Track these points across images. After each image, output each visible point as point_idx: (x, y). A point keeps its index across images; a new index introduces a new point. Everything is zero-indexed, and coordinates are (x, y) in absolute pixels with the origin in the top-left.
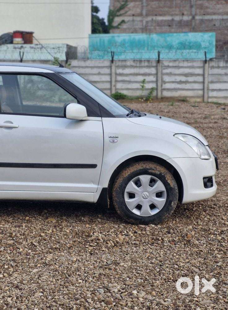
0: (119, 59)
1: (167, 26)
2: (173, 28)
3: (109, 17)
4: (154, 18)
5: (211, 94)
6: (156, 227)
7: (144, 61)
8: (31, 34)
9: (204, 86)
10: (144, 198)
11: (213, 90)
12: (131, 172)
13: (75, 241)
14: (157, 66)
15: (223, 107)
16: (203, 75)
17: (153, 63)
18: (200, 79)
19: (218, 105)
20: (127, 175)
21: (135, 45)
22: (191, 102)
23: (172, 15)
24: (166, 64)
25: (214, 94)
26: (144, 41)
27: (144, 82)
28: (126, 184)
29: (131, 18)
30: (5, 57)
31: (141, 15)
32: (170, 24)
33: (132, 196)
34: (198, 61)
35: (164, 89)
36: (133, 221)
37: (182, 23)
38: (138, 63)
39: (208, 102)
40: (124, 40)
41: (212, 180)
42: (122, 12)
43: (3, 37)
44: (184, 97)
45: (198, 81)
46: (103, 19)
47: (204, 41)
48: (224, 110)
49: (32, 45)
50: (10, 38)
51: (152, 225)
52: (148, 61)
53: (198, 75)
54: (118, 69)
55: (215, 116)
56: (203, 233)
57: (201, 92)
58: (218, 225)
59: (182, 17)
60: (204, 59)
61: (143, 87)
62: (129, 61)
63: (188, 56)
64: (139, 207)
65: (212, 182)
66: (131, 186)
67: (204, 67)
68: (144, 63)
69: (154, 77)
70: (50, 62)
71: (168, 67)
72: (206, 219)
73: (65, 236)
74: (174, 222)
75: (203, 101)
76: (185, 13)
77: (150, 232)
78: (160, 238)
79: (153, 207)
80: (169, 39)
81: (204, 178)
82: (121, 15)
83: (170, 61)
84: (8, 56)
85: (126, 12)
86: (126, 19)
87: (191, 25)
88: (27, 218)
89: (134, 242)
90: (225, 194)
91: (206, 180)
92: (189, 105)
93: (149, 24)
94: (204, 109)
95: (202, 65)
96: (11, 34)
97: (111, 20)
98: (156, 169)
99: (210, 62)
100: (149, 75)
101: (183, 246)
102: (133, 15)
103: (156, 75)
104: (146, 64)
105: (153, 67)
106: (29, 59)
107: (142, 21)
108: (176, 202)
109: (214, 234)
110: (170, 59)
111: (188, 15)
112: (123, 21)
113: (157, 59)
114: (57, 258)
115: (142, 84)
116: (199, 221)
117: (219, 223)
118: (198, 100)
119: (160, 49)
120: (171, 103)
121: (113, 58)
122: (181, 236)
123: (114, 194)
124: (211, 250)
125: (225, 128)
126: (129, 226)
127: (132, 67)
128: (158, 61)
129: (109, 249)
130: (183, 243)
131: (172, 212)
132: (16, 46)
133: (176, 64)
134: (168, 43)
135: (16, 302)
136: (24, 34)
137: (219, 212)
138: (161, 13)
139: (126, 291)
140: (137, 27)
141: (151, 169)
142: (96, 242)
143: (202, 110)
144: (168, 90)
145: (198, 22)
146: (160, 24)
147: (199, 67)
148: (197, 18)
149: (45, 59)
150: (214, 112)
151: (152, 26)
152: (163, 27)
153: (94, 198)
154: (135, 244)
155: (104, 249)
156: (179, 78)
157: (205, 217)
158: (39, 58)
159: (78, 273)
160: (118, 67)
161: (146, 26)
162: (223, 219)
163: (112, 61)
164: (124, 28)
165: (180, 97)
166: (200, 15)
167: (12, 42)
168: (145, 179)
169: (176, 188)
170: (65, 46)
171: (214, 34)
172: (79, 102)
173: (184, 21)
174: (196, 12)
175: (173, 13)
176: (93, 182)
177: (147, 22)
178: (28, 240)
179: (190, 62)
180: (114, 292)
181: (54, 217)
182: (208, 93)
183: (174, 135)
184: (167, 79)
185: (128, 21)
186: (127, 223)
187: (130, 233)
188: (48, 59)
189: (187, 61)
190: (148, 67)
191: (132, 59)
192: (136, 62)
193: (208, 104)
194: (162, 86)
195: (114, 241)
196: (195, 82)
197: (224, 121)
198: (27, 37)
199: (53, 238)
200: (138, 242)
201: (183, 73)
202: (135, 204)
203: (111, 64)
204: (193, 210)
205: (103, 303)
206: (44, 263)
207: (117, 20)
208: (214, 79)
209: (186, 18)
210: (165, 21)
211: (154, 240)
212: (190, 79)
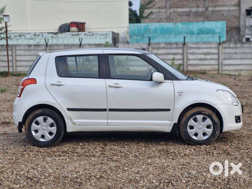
0: (154, 43)
1: (186, 16)
2: (190, 17)
3: (140, 9)
4: (176, 10)
5: (225, 68)
6: (207, 147)
7: (174, 44)
8: (83, 24)
9: (219, 62)
10: (199, 129)
11: (226, 65)
12: (191, 113)
13: (161, 154)
14: (183, 48)
15: (234, 77)
16: (218, 54)
17: (180, 45)
18: (216, 57)
19: (230, 76)
20: (189, 115)
21: (164, 32)
22: (210, 75)
23: (190, 7)
24: (190, 46)
25: (227, 68)
26: (171, 28)
27: (173, 59)
28: (188, 120)
29: (157, 10)
30: (68, 42)
31: (165, 7)
32: (188, 14)
33: (192, 128)
34: (214, 43)
35: (189, 65)
36: (193, 143)
37: (198, 13)
38: (169, 45)
39: (222, 74)
40: (156, 28)
41: (240, 118)
42: (150, 5)
43: (62, 27)
44: (204, 70)
45: (214, 58)
46: (135, 11)
47: (217, 28)
48: (235, 80)
49: (85, 33)
50: (67, 28)
51: (204, 145)
52: (177, 44)
53: (214, 54)
54: (154, 50)
55: (230, 84)
56: (236, 149)
57: (216, 67)
58: (244, 146)
59: (198, 9)
60: (219, 42)
61: (173, 63)
62: (162, 44)
63: (205, 40)
64: (196, 135)
65: (240, 120)
66: (191, 122)
67: (218, 48)
68: (174, 45)
69: (181, 56)
70: (102, 46)
71: (192, 48)
72: (236, 142)
73: (153, 152)
74: (217, 144)
75: (219, 73)
76: (200, 5)
77: (204, 149)
78: (211, 152)
79: (204, 134)
80: (190, 27)
81: (236, 117)
82: (149, 8)
83: (193, 44)
84: (71, 42)
85: (154, 5)
86: (154, 11)
87: (205, 15)
88: (126, 143)
89: (196, 154)
90: (246, 130)
91: (237, 118)
92: (208, 76)
93: (172, 14)
94: (220, 79)
95: (217, 46)
96: (69, 25)
97: (142, 12)
98: (207, 111)
99: (223, 44)
100: (177, 54)
101: (225, 156)
102: (159, 8)
103: (182, 54)
104: (175, 46)
105: (180, 48)
106: (86, 43)
107: (166, 12)
108: (219, 131)
109: (243, 150)
110: (193, 42)
111: (202, 7)
112: (152, 13)
113: (183, 42)
114: (154, 161)
115: (172, 61)
116: (232, 143)
117: (245, 145)
118: (215, 72)
119: (185, 35)
120: (195, 75)
121: (150, 41)
122: (223, 151)
123: (181, 126)
124: (243, 157)
125: (239, 91)
126: (190, 146)
127: (164, 48)
128: (184, 44)
129: (182, 157)
130: (225, 154)
131: (217, 137)
132: (74, 33)
133: (198, 46)
134: (190, 29)
135: (141, 179)
136: (78, 24)
137: (243, 139)
138: (181, 6)
139: (199, 173)
140: (162, 17)
141: (203, 111)
142: (174, 154)
143: (219, 80)
144: (192, 65)
145: (210, 12)
146: (180, 14)
147: (215, 48)
148: (210, 9)
149: (99, 44)
150: (228, 81)
151: (174, 16)
152: (183, 17)
153: (168, 129)
154: (196, 155)
155: (179, 157)
156: (200, 57)
157: (236, 141)
158: (94, 43)
159: (169, 167)
160: (154, 48)
161: (169, 16)
162: (247, 143)
163: (149, 44)
164: (152, 18)
165: (201, 70)
166: (212, 7)
167: (69, 31)
168: (200, 117)
169: (219, 123)
170: (111, 33)
171: (225, 22)
172: (158, 71)
173: (199, 12)
174: (208, 5)
175: (191, 6)
176: (168, 120)
177: (170, 13)
178: (133, 153)
179: (208, 44)
180: (193, 174)
181: (142, 142)
182: (222, 68)
183: (217, 91)
184: (190, 57)
185: (156, 12)
186: (189, 144)
187: (192, 150)
188: (100, 44)
189: (206, 43)
190: (176, 48)
191: (164, 42)
192: (167, 44)
193: (223, 76)
194: (187, 62)
195: (184, 153)
196: (212, 59)
197: (237, 87)
198: (81, 27)
199: (146, 153)
200: (198, 154)
201: (203, 53)
202: (194, 133)
203: (148, 46)
204: (227, 138)
205: (188, 178)
206: (147, 163)
207: (147, 12)
208: (227, 56)
209: (200, 10)
210: (185, 12)
211: (208, 153)
212: (208, 57)
